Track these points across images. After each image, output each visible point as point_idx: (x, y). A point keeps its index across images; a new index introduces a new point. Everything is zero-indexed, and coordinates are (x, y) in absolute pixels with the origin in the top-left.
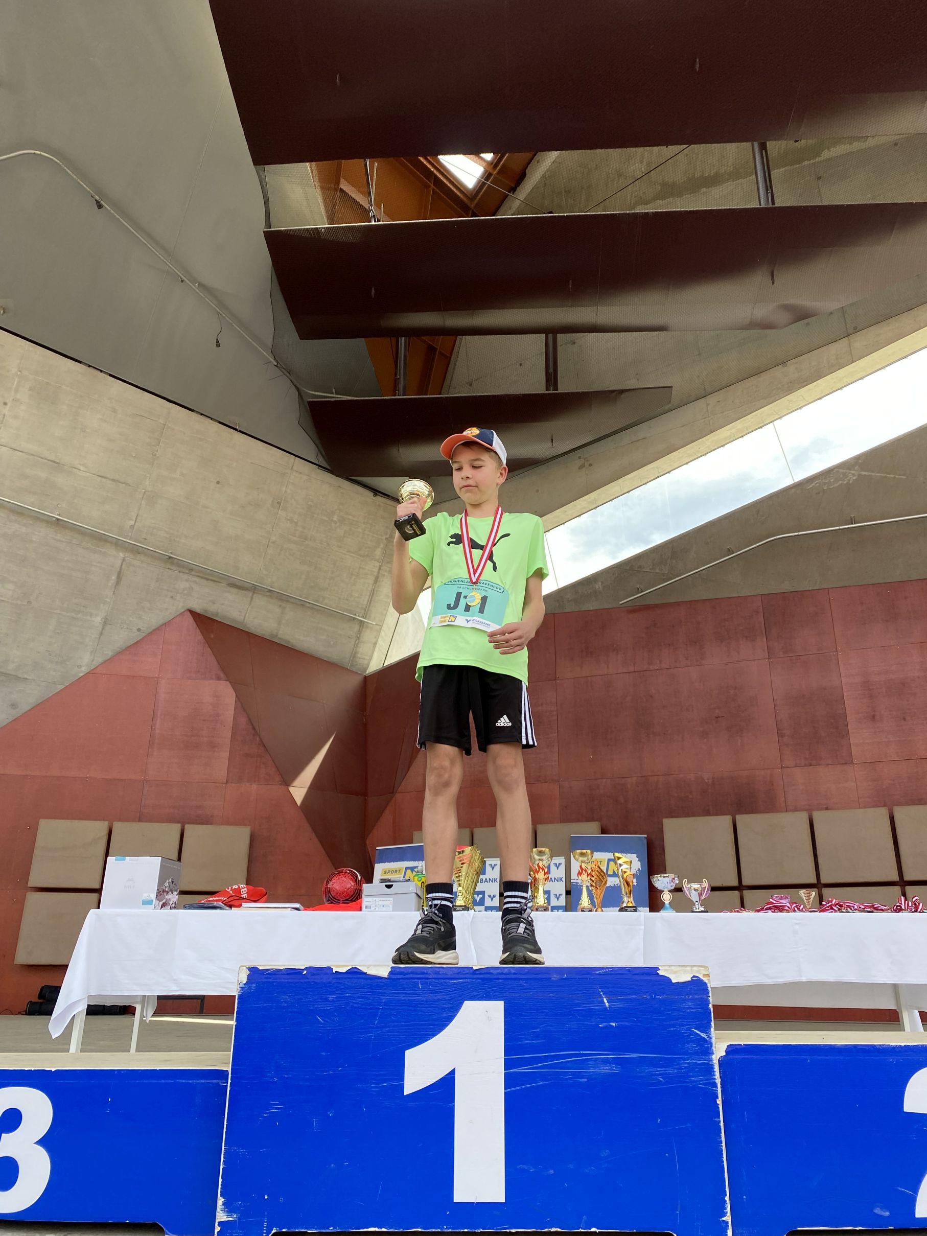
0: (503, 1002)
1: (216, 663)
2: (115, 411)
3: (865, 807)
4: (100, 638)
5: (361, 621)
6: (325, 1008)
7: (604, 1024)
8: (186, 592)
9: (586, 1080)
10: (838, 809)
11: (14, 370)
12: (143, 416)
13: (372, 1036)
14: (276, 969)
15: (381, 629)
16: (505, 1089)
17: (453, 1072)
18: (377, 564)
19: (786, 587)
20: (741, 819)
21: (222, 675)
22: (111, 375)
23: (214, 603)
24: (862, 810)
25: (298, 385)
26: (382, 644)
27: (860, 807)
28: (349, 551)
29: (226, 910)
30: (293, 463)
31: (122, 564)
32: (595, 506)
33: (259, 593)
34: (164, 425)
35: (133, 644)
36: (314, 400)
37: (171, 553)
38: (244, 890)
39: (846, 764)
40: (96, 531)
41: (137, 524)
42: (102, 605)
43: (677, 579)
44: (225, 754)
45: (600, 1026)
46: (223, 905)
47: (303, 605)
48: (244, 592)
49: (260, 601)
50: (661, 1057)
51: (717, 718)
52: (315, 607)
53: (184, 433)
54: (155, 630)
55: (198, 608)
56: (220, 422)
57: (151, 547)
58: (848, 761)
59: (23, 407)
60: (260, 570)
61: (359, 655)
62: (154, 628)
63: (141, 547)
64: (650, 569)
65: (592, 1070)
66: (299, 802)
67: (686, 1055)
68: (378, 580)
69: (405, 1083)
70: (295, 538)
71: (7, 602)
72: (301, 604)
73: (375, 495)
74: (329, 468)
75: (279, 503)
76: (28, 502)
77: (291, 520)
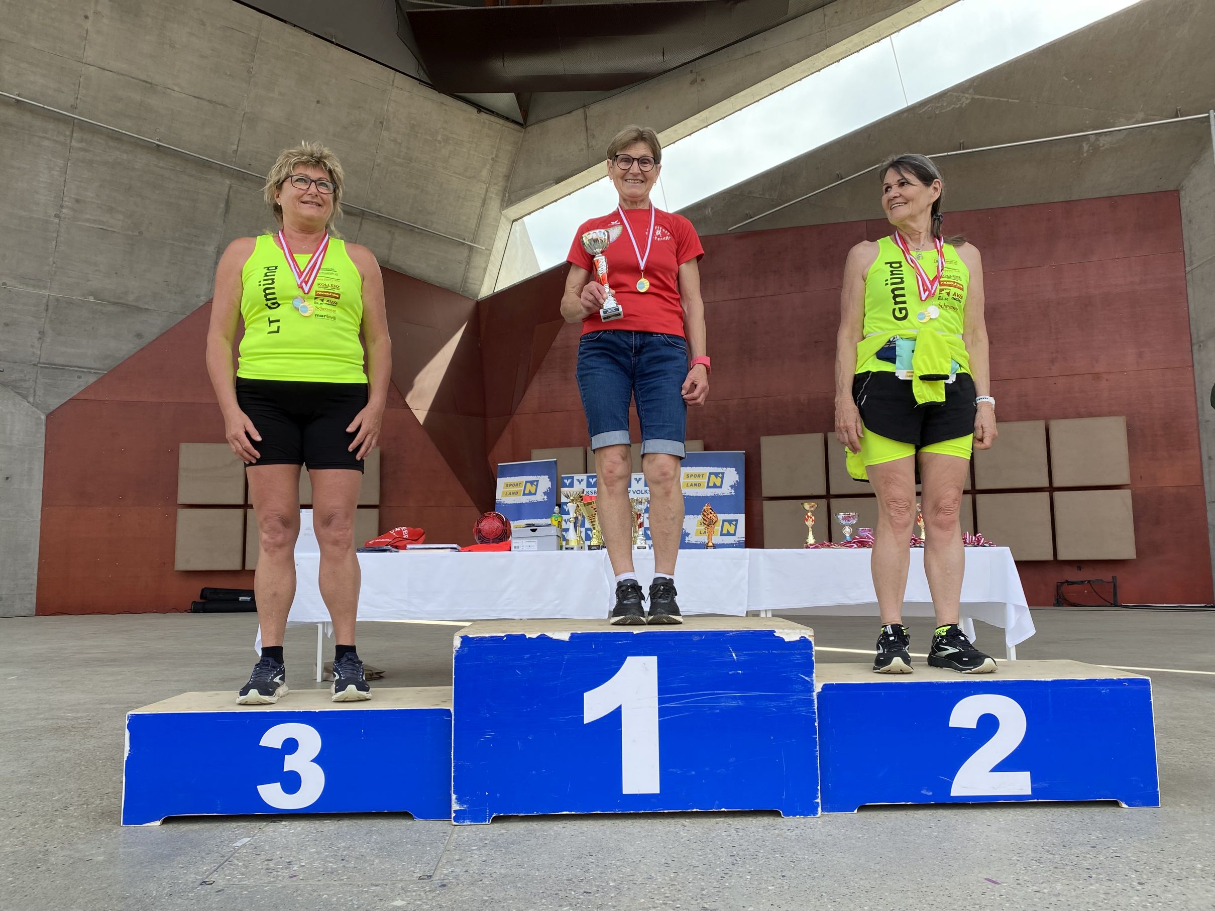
0: (656, 657)
2: (203, 24)
5: (471, 246)
6: (522, 664)
7: (733, 672)
9: (719, 711)
12: (233, 29)
13: (558, 683)
14: (482, 637)
15: (490, 254)
16: (659, 718)
17: (620, 707)
18: (484, 187)
26: (492, 269)
28: (456, 173)
29: (394, 552)
30: (393, 79)
31: (229, 193)
32: (706, 124)
33: (368, 219)
34: (257, 38)
36: (415, 10)
38: (405, 532)
40: (199, 158)
41: (239, 149)
42: (214, 234)
43: (786, 205)
45: (730, 673)
46: (390, 547)
47: (412, 230)
48: (353, 218)
49: (368, 227)
50: (774, 695)
52: (425, 232)
53: (279, 48)
56: (315, 35)
57: (257, 173)
59: (105, 21)
60: (367, 194)
61: (471, 281)
63: (247, 173)
64: (759, 194)
65: (723, 704)
66: (421, 422)
67: (794, 693)
68: (486, 202)
69: (584, 716)
70: (400, 160)
71: (119, 232)
72: (411, 230)
73: (479, 111)
74: (431, 83)
75: (382, 123)
76: (126, 128)
77: (395, 141)
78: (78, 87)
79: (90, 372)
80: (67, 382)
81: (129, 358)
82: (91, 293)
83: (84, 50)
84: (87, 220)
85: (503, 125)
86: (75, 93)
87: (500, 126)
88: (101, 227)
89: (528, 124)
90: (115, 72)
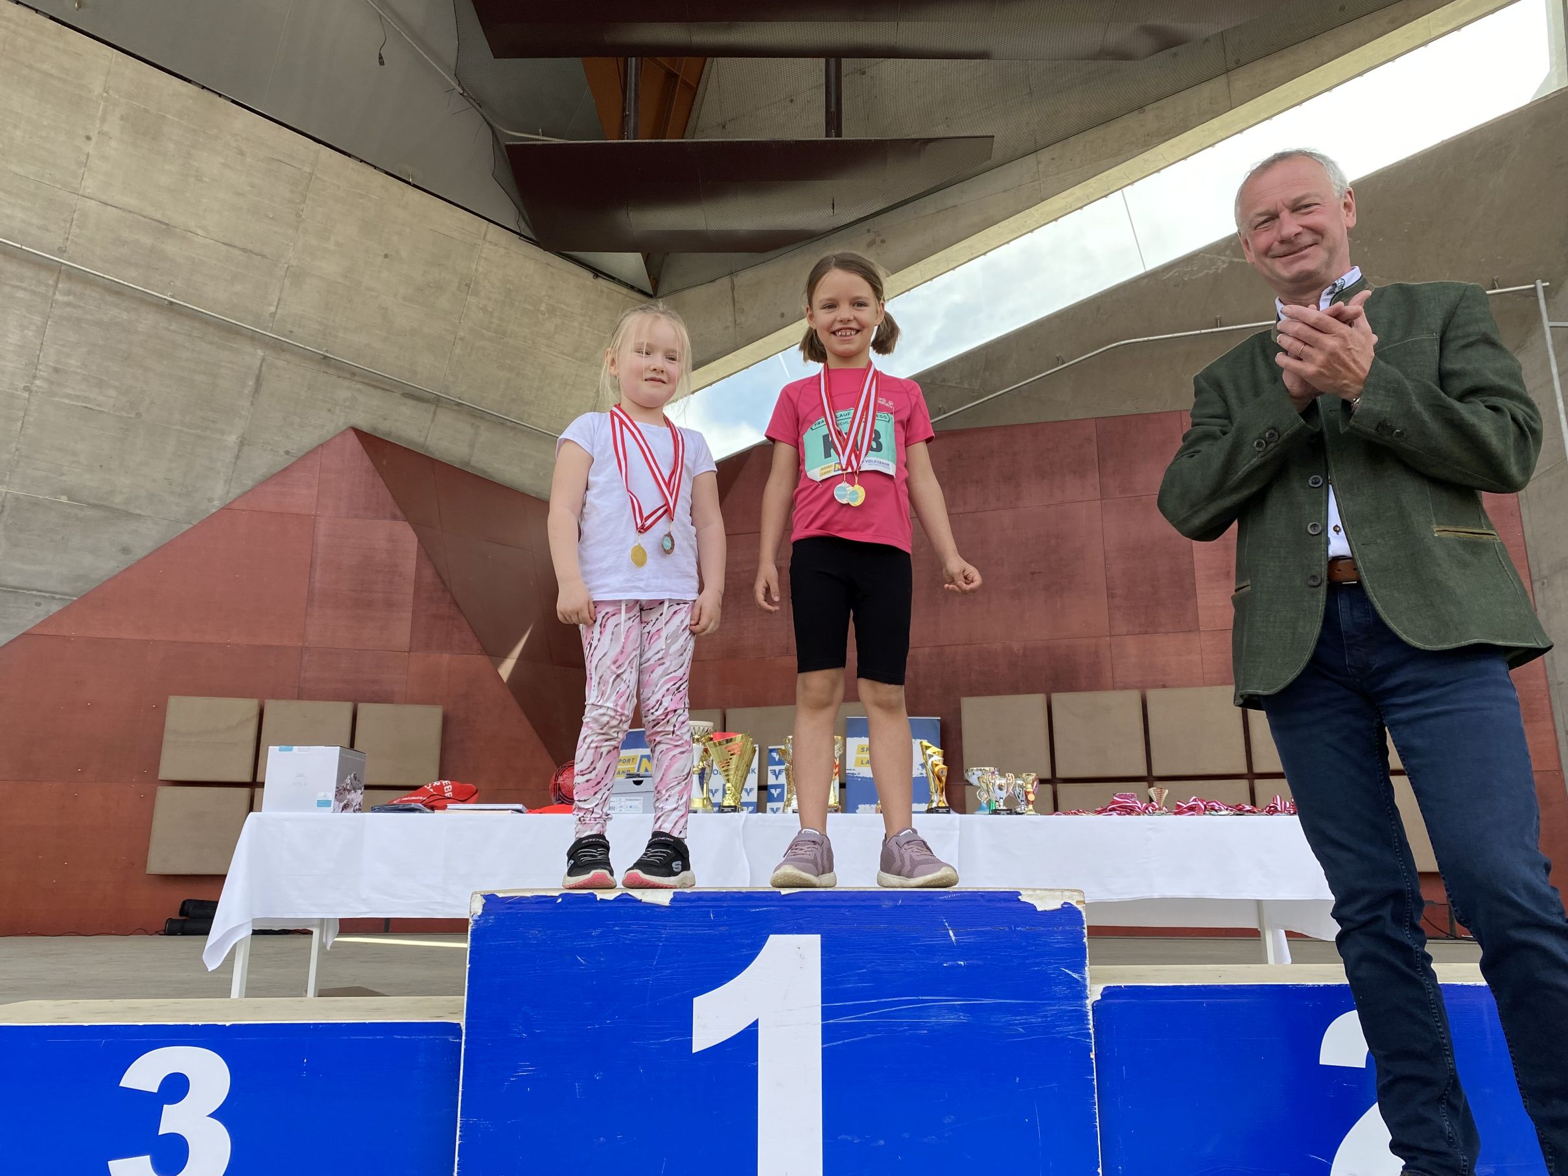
0: (819, 936)
1: (390, 496)
2: (242, 153)
3: (1212, 685)
4: (236, 463)
6: (587, 946)
7: (950, 963)
8: (347, 404)
9: (926, 1032)
10: (1179, 686)
11: (98, 90)
12: (281, 162)
13: (649, 980)
14: (521, 897)
16: (823, 1044)
17: (756, 1023)
19: (1128, 408)
20: (1058, 698)
21: (399, 513)
22: (233, 101)
23: (385, 419)
24: (1207, 688)
25: (492, 122)
27: (1204, 686)
28: (563, 353)
29: (427, 813)
30: (486, 231)
31: (261, 367)
33: (443, 407)
34: (311, 174)
35: (281, 471)
36: (516, 143)
37: (327, 351)
38: (448, 787)
39: (1190, 631)
40: (224, 320)
41: (278, 310)
42: (237, 419)
43: (990, 397)
44: (407, 615)
45: (945, 965)
46: (422, 806)
47: (502, 423)
48: (425, 405)
49: (445, 417)
50: (1021, 1003)
51: (1033, 573)
52: (519, 427)
53: (339, 187)
54: (308, 453)
55: (364, 426)
56: (387, 173)
57: (300, 343)
58: (1193, 628)
59: (113, 144)
60: (445, 375)
62: (306, 450)
63: (286, 342)
64: (956, 383)
65: (933, 1020)
66: (505, 678)
67: (1054, 1000)
69: (693, 1038)
70: (490, 334)
71: (109, 413)
72: (500, 423)
73: (596, 276)
74: (534, 238)
75: (468, 285)
76: (129, 278)
77: (484, 309)
78: (68, 225)
79: (54, 598)
80: (20, 609)
81: (110, 580)
82: (64, 492)
83: (82, 179)
84: (68, 396)
85: (626, 296)
86: (65, 233)
87: (621, 296)
88: (84, 405)
89: (659, 295)
90: (121, 209)
